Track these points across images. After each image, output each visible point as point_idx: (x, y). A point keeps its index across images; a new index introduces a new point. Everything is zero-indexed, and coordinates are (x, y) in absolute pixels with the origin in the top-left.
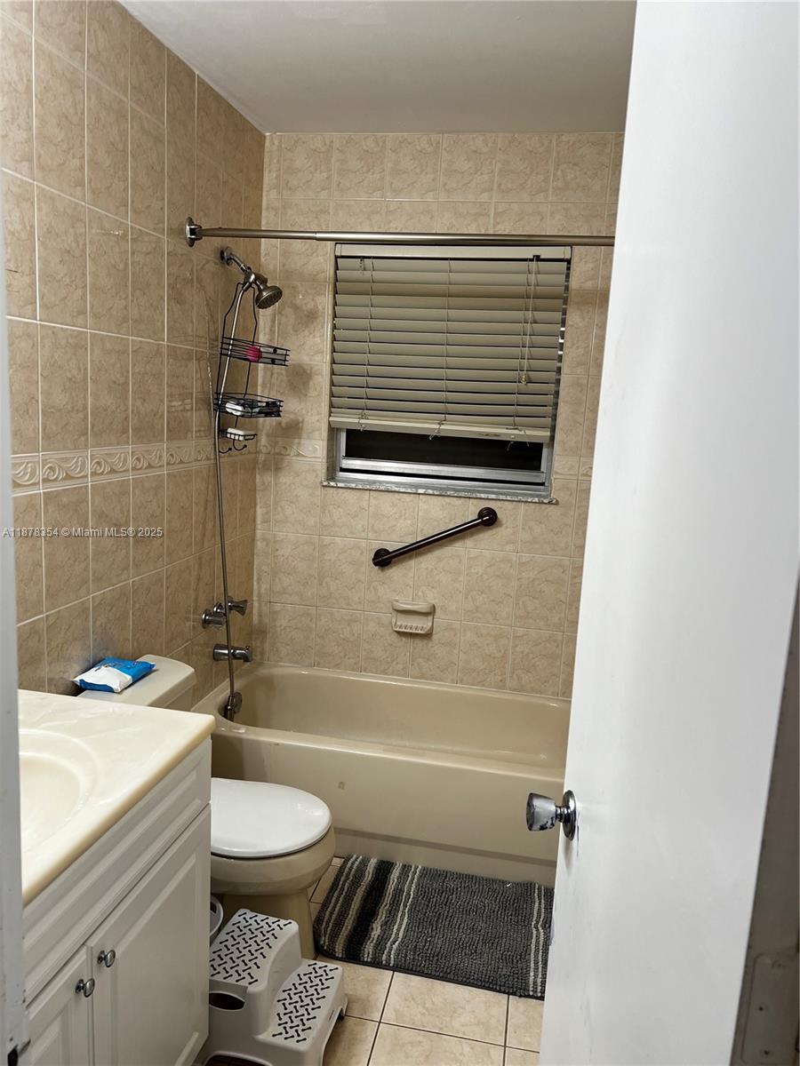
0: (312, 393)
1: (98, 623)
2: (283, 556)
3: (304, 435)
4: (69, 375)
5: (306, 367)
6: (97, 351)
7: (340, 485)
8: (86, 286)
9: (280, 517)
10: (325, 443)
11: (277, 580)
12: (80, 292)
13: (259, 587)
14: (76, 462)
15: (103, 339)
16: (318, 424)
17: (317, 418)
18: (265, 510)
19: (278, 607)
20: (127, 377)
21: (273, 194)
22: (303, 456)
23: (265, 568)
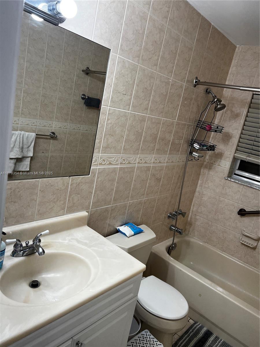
0: (230, 144)
1: (129, 211)
2: (204, 200)
3: (223, 159)
4: (137, 130)
5: (230, 134)
6: (149, 122)
7: (232, 180)
8: (150, 100)
9: (207, 186)
10: (230, 163)
11: (200, 208)
12: (147, 102)
13: (193, 208)
14: (133, 158)
15: (152, 118)
16: (229, 155)
17: (229, 153)
18: (201, 182)
19: (198, 217)
20: (158, 132)
21: (234, 69)
22: (221, 166)
23: (197, 202)
